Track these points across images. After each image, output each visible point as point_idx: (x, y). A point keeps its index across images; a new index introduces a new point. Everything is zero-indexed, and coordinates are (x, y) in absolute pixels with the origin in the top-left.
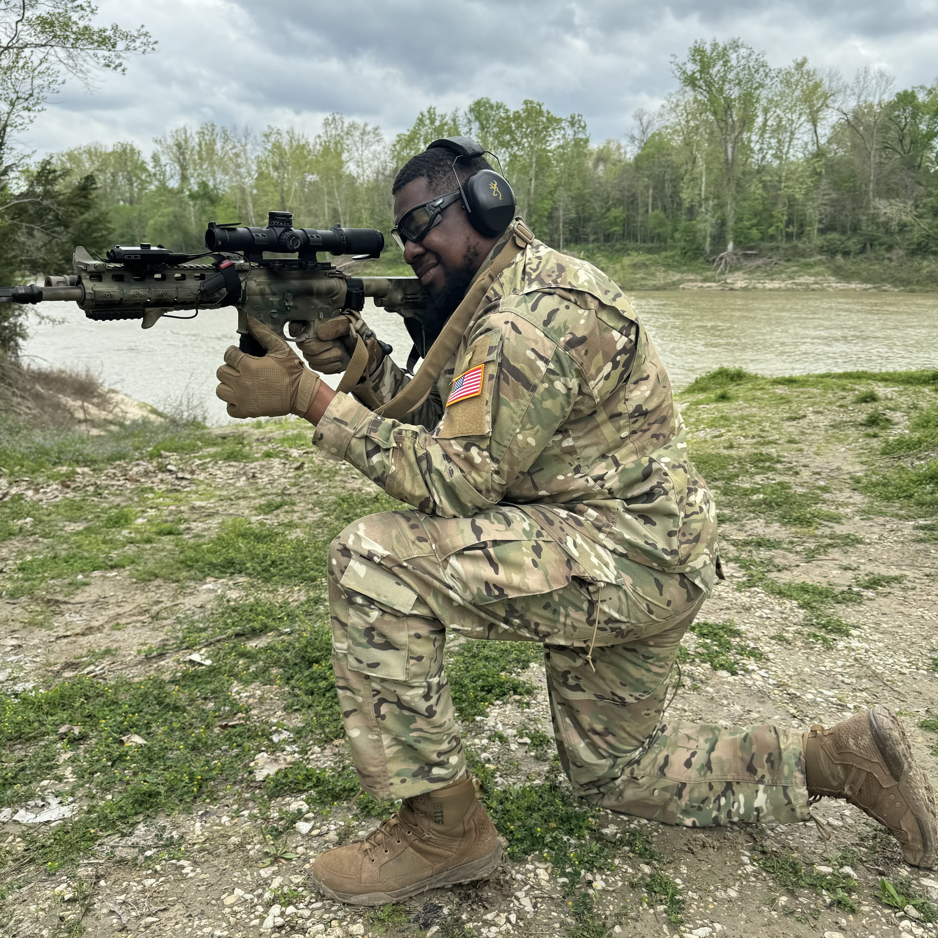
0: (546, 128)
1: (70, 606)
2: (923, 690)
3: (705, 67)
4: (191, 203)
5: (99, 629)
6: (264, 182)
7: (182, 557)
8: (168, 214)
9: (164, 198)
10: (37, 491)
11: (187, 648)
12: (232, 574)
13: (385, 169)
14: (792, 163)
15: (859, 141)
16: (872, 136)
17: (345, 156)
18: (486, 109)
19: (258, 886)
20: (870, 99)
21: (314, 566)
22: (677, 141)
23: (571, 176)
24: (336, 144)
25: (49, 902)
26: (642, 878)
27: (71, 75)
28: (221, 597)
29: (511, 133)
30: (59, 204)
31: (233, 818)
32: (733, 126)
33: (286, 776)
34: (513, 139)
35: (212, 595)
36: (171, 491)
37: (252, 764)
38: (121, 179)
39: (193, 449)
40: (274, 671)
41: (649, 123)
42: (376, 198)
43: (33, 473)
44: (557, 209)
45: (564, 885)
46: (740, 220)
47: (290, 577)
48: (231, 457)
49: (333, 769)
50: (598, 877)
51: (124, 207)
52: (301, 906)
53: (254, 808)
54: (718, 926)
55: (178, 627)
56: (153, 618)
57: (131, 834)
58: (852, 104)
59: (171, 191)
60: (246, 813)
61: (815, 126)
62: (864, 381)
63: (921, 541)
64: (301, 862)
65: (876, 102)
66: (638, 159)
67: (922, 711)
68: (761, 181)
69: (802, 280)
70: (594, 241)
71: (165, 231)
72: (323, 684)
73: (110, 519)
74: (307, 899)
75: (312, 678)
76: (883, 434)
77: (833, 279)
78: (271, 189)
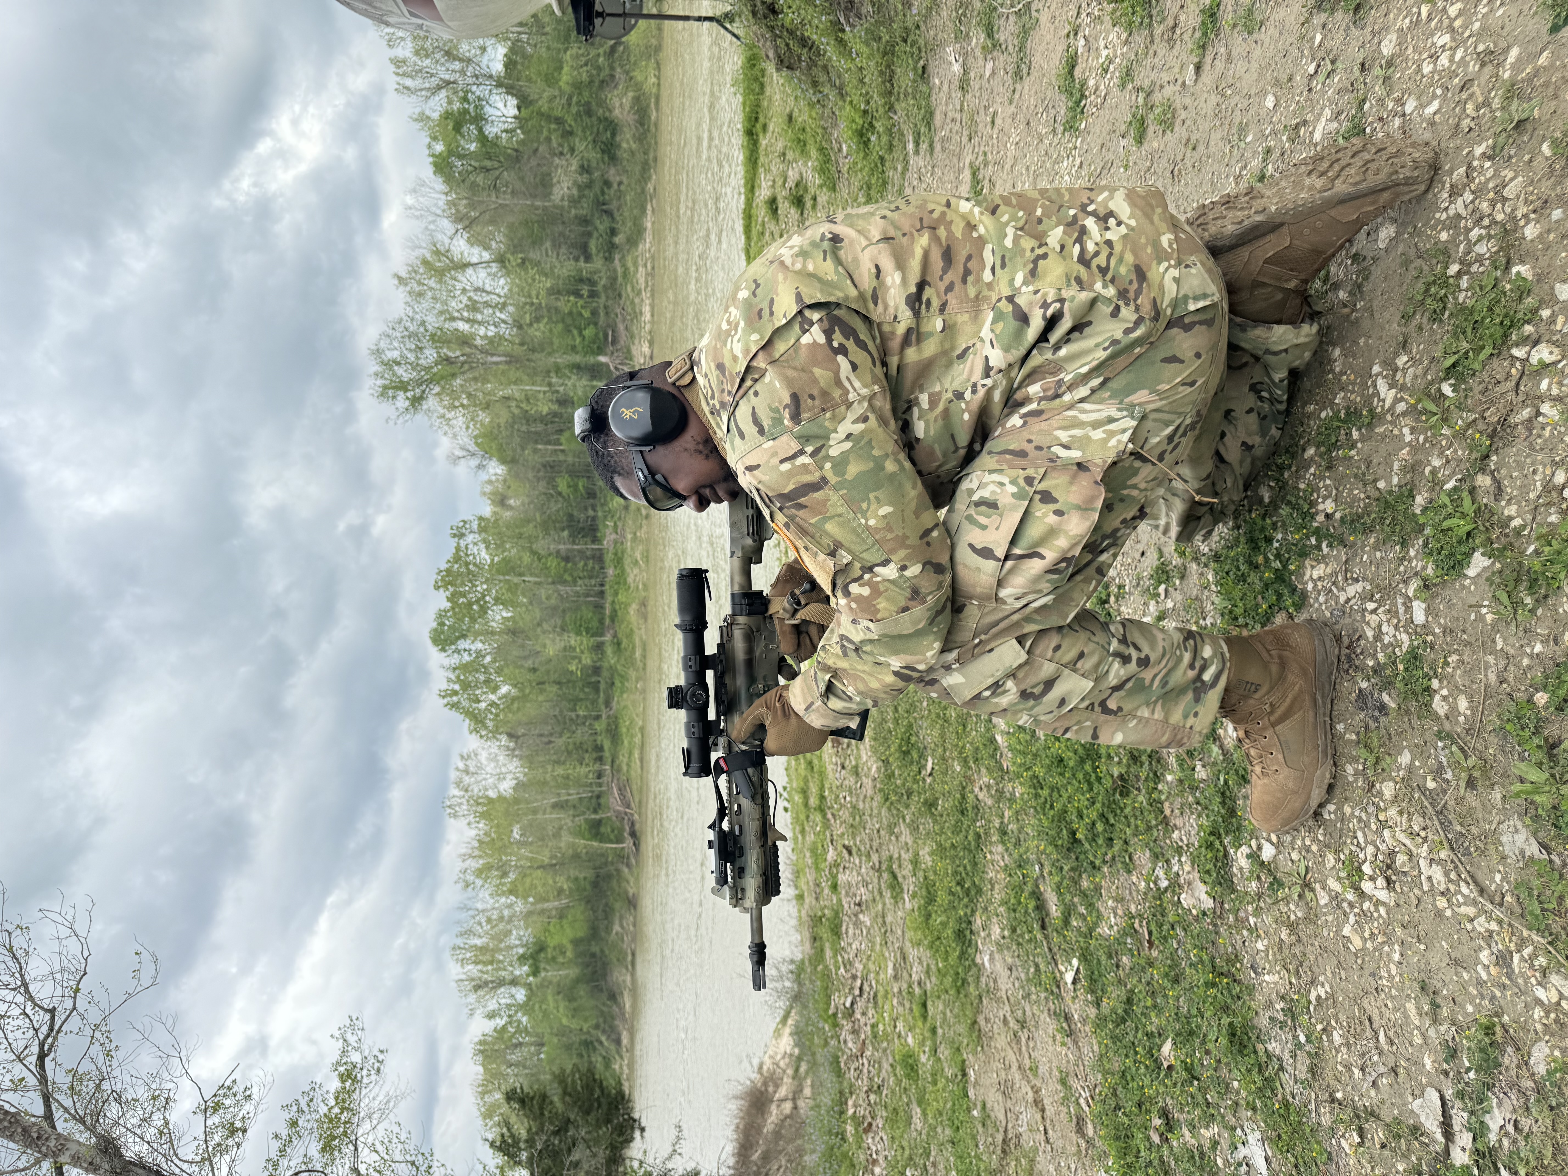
0: (467, 564)
1: (1010, 1126)
2: (1100, 142)
3: (403, 386)
4: (543, 974)
5: (1037, 1092)
6: (521, 889)
7: (952, 992)
8: (556, 1001)
9: (537, 1007)
10: (875, 1162)
11: (1058, 987)
12: (972, 932)
13: (508, 747)
14: (510, 290)
15: (487, 216)
16: (482, 202)
17: (492, 794)
18: (443, 632)
19: (1339, 906)
20: (441, 203)
21: (962, 835)
22: (484, 417)
23: (520, 536)
24: (478, 804)
25: (1363, 1161)
26: (1321, 456)
27: (391, 1116)
28: (1000, 947)
29: (470, 604)
30: (541, 1129)
31: (1258, 936)
32: (468, 355)
33: (1208, 872)
34: (477, 601)
35: (997, 956)
36: (876, 1003)
37: (1194, 912)
38: (515, 1057)
39: (827, 976)
40: (1085, 884)
41: (462, 448)
42: (541, 759)
43: (853, 1166)
44: (558, 552)
45: (1330, 545)
46: (573, 348)
47: (976, 864)
48: (836, 931)
49: (1199, 816)
50: (1321, 507)
51: (547, 1053)
52: (1362, 856)
53: (1246, 911)
54: (1376, 369)
55: (1034, 997)
56: (1023, 1027)
57: (1279, 1059)
58: (447, 226)
59: (529, 998)
60: (1252, 920)
61: (469, 265)
62: (754, 211)
63: (931, 146)
64: (1310, 856)
65: (443, 197)
66: (503, 461)
67: (1123, 142)
68: (531, 325)
69: (642, 281)
70: (594, 510)
71: (575, 1004)
72: (1100, 827)
73: (908, 1076)
74: (1354, 848)
75: (1093, 839)
76: (812, 191)
77: (641, 246)
78: (528, 880)
